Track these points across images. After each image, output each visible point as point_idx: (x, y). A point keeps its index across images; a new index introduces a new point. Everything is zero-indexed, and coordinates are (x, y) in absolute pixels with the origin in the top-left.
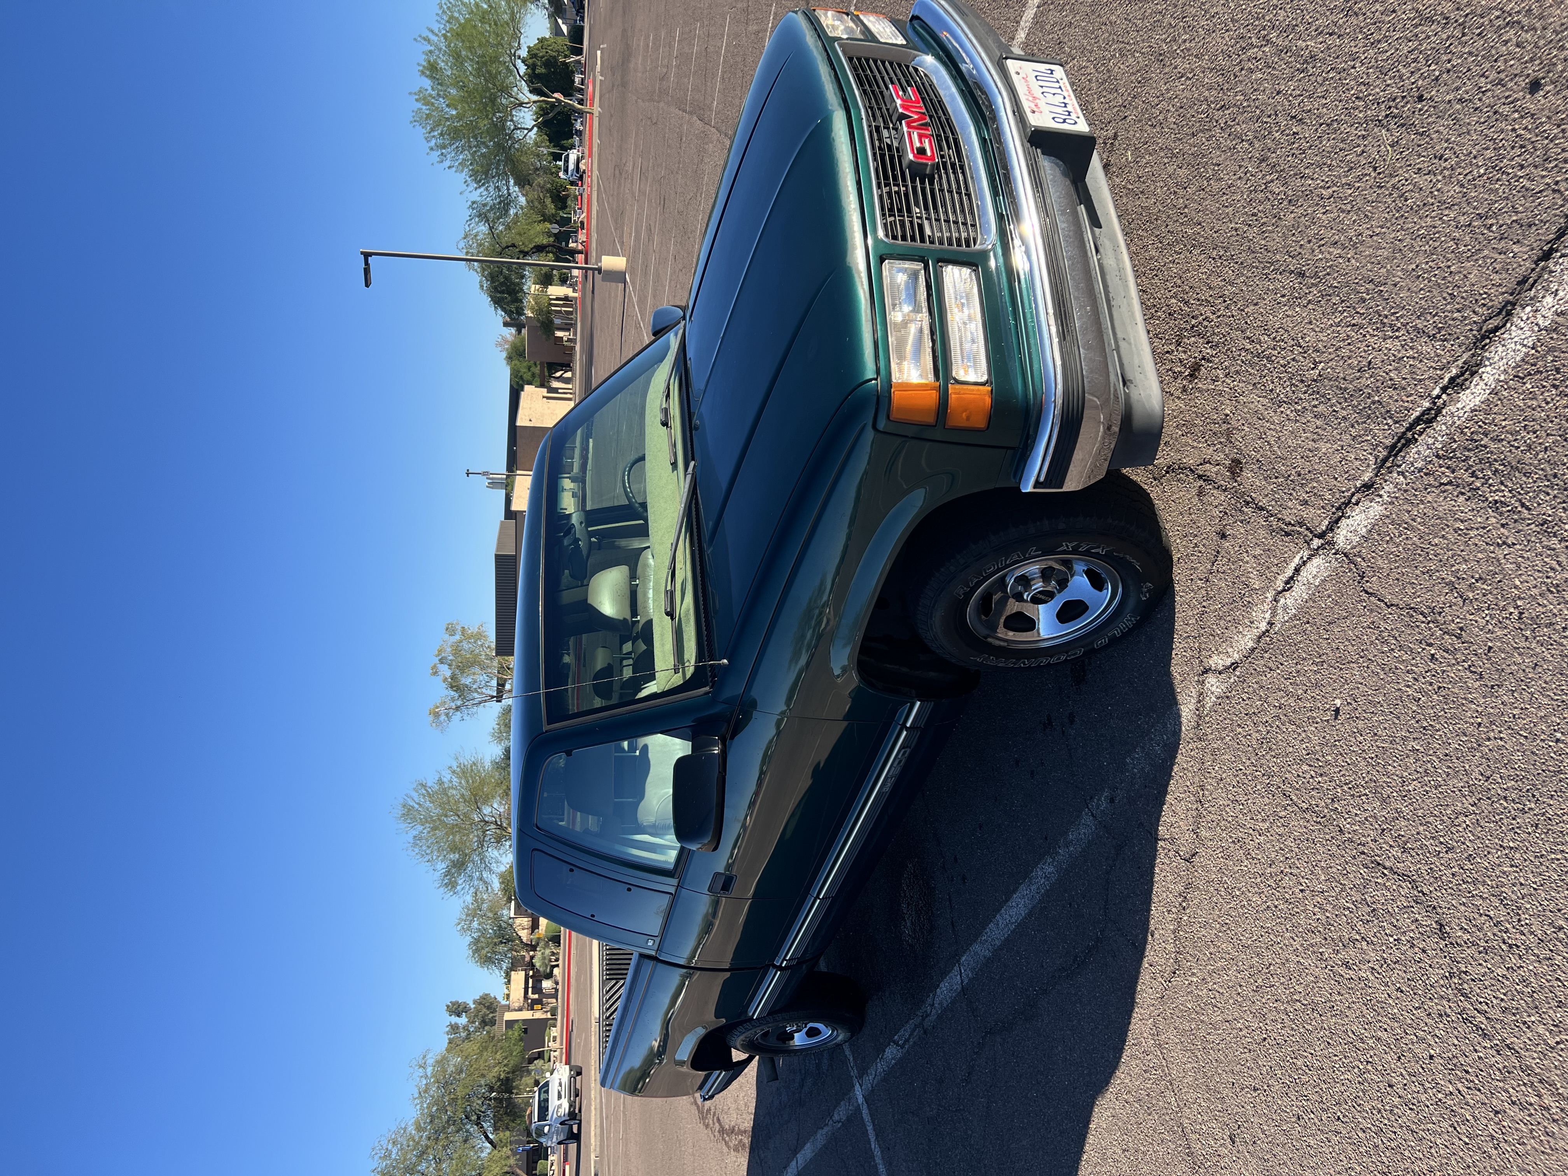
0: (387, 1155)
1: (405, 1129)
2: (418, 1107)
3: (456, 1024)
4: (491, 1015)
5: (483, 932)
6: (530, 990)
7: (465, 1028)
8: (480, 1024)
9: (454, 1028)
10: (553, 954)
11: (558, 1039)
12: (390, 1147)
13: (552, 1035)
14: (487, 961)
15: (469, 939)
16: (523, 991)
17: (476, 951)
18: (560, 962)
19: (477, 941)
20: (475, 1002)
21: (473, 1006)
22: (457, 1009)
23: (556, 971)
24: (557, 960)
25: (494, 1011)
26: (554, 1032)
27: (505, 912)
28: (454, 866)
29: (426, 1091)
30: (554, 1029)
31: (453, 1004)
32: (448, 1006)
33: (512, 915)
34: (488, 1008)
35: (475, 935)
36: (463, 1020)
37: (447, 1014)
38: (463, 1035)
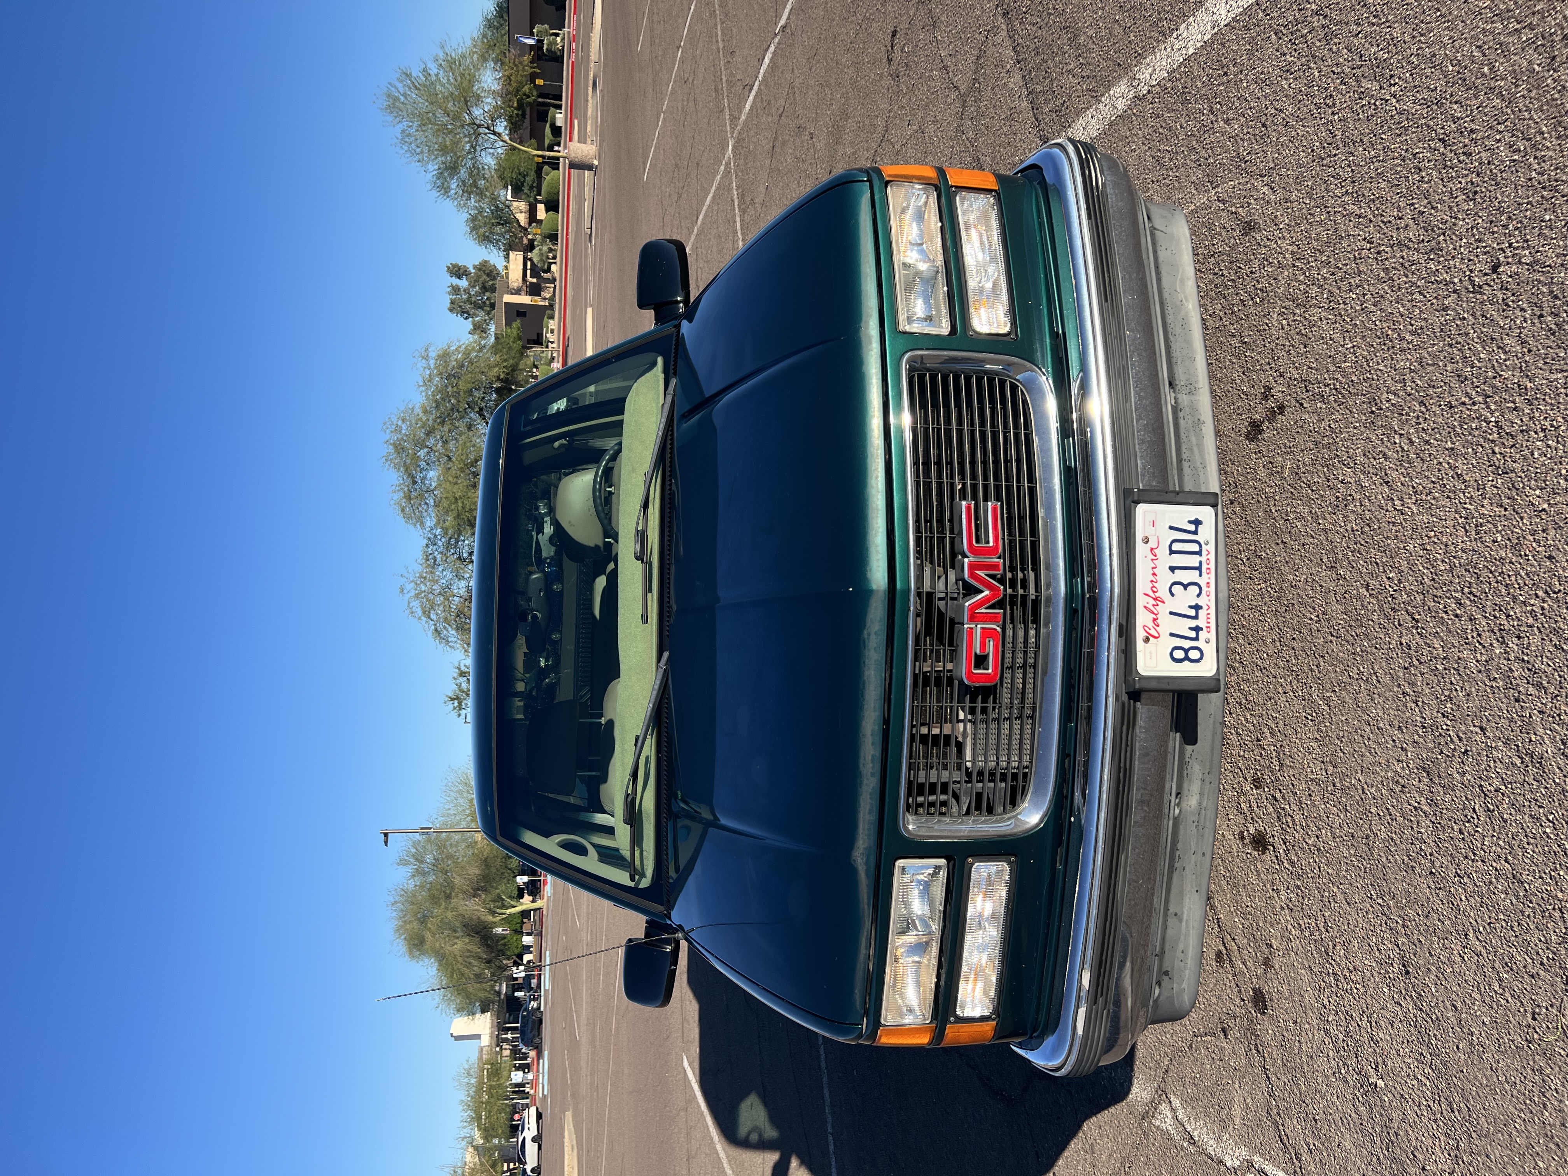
0: (398, 430)
1: (413, 409)
2: (424, 394)
3: (457, 285)
4: (491, 282)
5: (481, 211)
6: (529, 272)
7: (466, 291)
8: (480, 289)
9: (456, 290)
10: (551, 250)
11: (556, 332)
12: (400, 423)
13: (550, 327)
14: (485, 240)
15: (466, 216)
16: (521, 272)
17: (474, 229)
18: (558, 260)
19: (474, 219)
20: (475, 267)
21: (473, 271)
22: (458, 271)
23: (553, 267)
24: (554, 257)
25: (494, 279)
26: (553, 324)
27: (502, 193)
28: (447, 169)
29: (430, 381)
30: (552, 321)
31: (454, 266)
32: (448, 268)
33: (509, 197)
34: (488, 275)
35: (473, 212)
36: (463, 283)
37: (448, 275)
38: (465, 297)
